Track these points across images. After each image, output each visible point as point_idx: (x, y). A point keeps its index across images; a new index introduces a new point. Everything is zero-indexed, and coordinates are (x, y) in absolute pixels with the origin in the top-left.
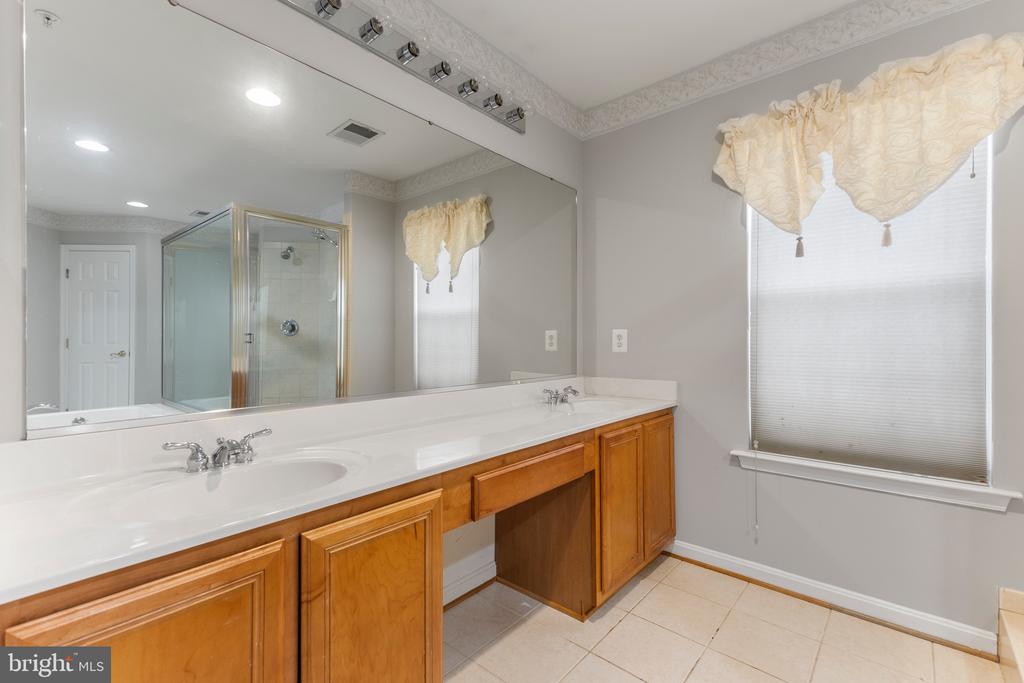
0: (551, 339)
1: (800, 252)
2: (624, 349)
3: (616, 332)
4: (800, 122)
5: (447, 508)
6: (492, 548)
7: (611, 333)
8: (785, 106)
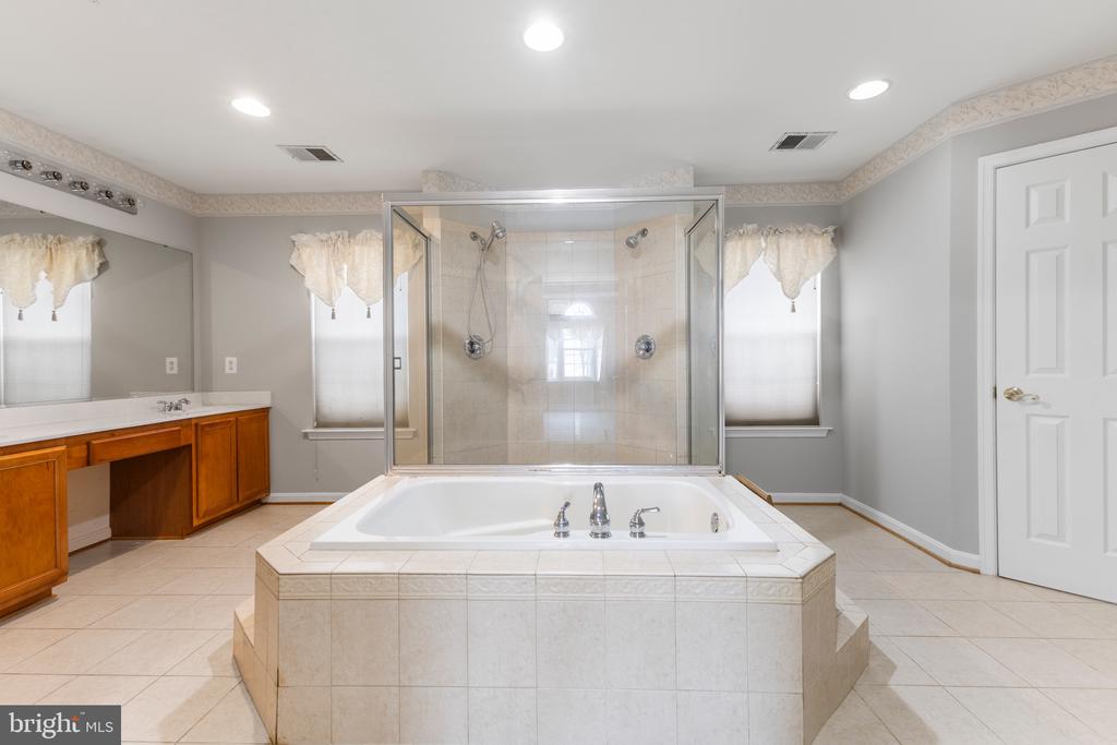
0: (172, 365)
1: (333, 317)
2: (235, 371)
3: (228, 359)
4: (332, 248)
5: (69, 457)
6: (107, 517)
7: (224, 361)
8: (324, 236)
